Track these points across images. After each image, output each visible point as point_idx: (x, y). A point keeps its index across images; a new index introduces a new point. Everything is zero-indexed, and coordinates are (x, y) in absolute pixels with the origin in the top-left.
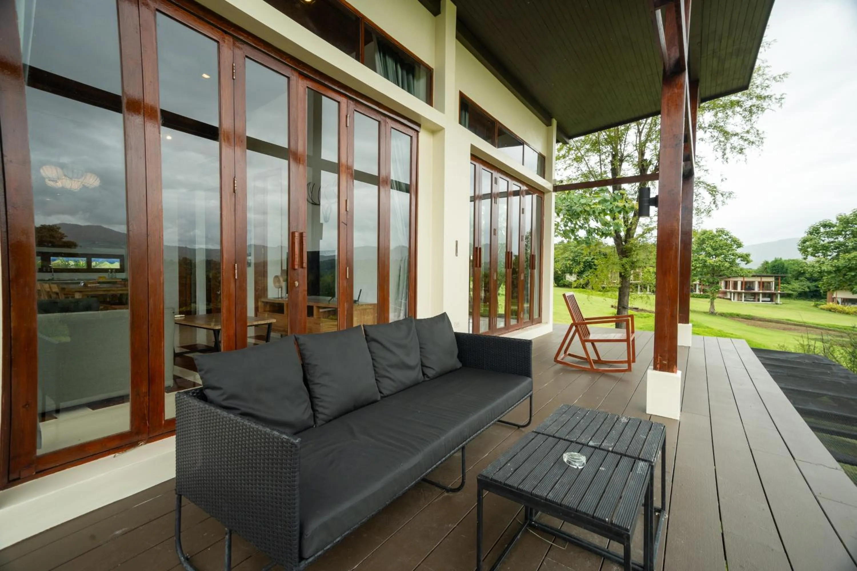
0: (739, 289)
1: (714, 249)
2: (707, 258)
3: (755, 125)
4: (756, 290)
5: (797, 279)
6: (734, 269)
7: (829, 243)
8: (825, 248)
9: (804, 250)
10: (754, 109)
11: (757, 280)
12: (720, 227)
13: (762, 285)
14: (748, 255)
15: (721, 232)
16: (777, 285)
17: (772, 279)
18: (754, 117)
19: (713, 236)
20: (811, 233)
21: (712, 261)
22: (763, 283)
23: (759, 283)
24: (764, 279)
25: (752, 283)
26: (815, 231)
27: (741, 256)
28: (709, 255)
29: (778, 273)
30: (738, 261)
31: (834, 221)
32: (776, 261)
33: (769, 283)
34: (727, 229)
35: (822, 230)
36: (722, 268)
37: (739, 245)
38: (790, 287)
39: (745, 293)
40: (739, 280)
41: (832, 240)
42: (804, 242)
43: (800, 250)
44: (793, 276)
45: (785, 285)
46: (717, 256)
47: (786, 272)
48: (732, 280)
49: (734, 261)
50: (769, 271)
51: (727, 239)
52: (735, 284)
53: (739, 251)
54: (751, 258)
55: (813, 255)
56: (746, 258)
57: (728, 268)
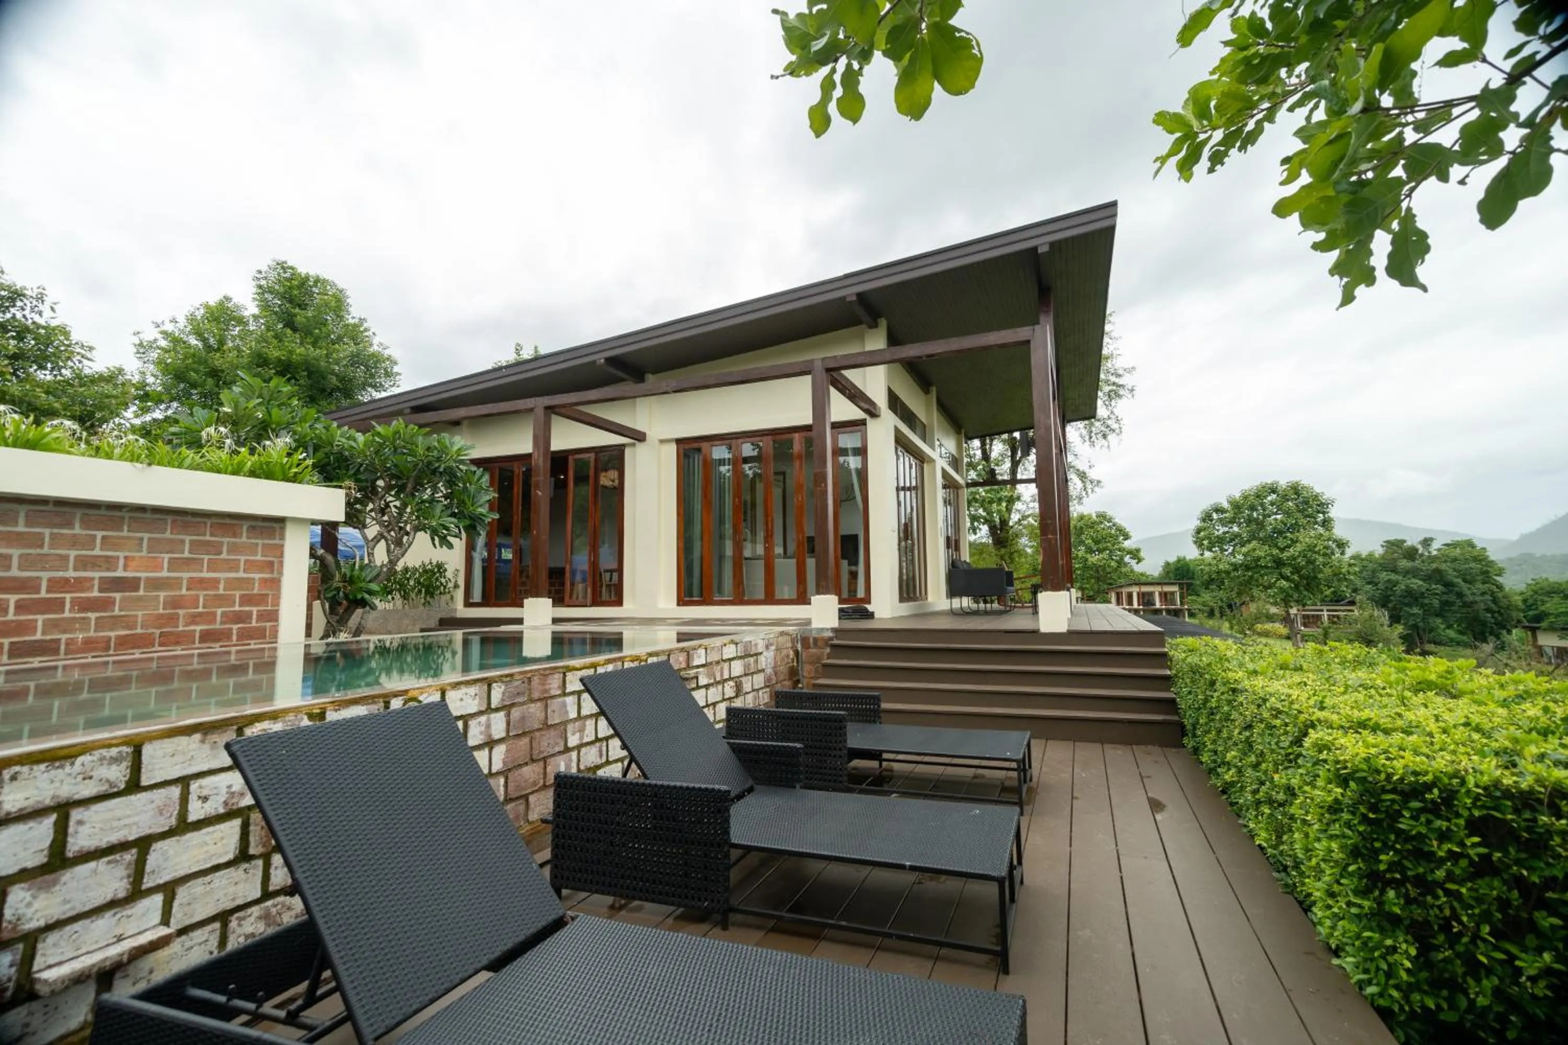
0: (1135, 606)
1: (1097, 542)
2: (1088, 556)
3: (1115, 411)
4: (1158, 605)
5: (1207, 588)
6: (1123, 570)
7: (1225, 533)
8: (1221, 540)
9: (1199, 543)
10: (1113, 395)
11: (1157, 590)
12: (1101, 509)
13: (1164, 596)
14: (1138, 550)
15: (1102, 516)
16: (1182, 597)
17: (1175, 588)
18: (1113, 403)
19: (1094, 523)
20: (1204, 520)
21: (1094, 559)
22: (1166, 594)
23: (1160, 594)
24: (1167, 589)
25: (1151, 594)
26: (1207, 517)
27: (1130, 552)
28: (1090, 551)
29: (1183, 579)
30: (1127, 559)
31: (1226, 505)
32: (1179, 560)
33: (1173, 593)
34: (1110, 513)
35: (1215, 516)
36: (1108, 570)
37: (1127, 537)
38: (1200, 600)
39: (1144, 611)
40: (1135, 590)
41: (1226, 529)
42: (1198, 531)
43: (1195, 542)
44: (1203, 584)
45: (1194, 598)
46: (1100, 551)
47: (1193, 578)
48: (1125, 591)
49: (1122, 558)
50: (1171, 575)
51: (1110, 527)
52: (1130, 596)
53: (1127, 544)
54: (1142, 554)
55: (1210, 550)
56: (1135, 554)
57: (1116, 570)
